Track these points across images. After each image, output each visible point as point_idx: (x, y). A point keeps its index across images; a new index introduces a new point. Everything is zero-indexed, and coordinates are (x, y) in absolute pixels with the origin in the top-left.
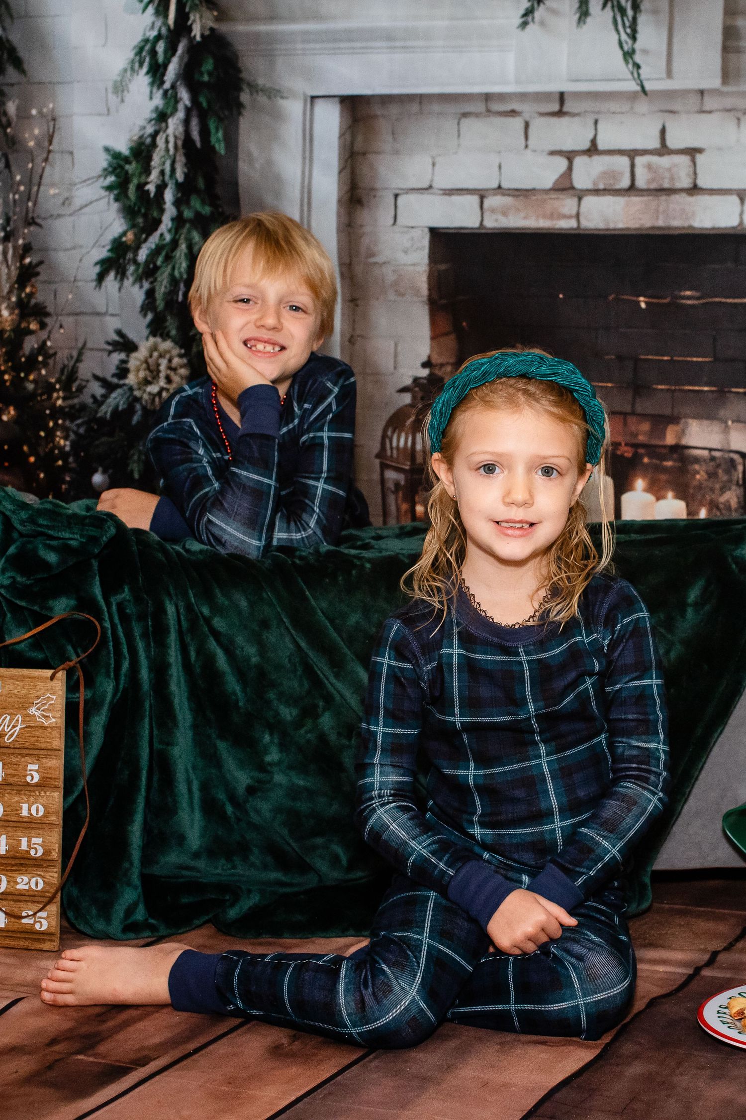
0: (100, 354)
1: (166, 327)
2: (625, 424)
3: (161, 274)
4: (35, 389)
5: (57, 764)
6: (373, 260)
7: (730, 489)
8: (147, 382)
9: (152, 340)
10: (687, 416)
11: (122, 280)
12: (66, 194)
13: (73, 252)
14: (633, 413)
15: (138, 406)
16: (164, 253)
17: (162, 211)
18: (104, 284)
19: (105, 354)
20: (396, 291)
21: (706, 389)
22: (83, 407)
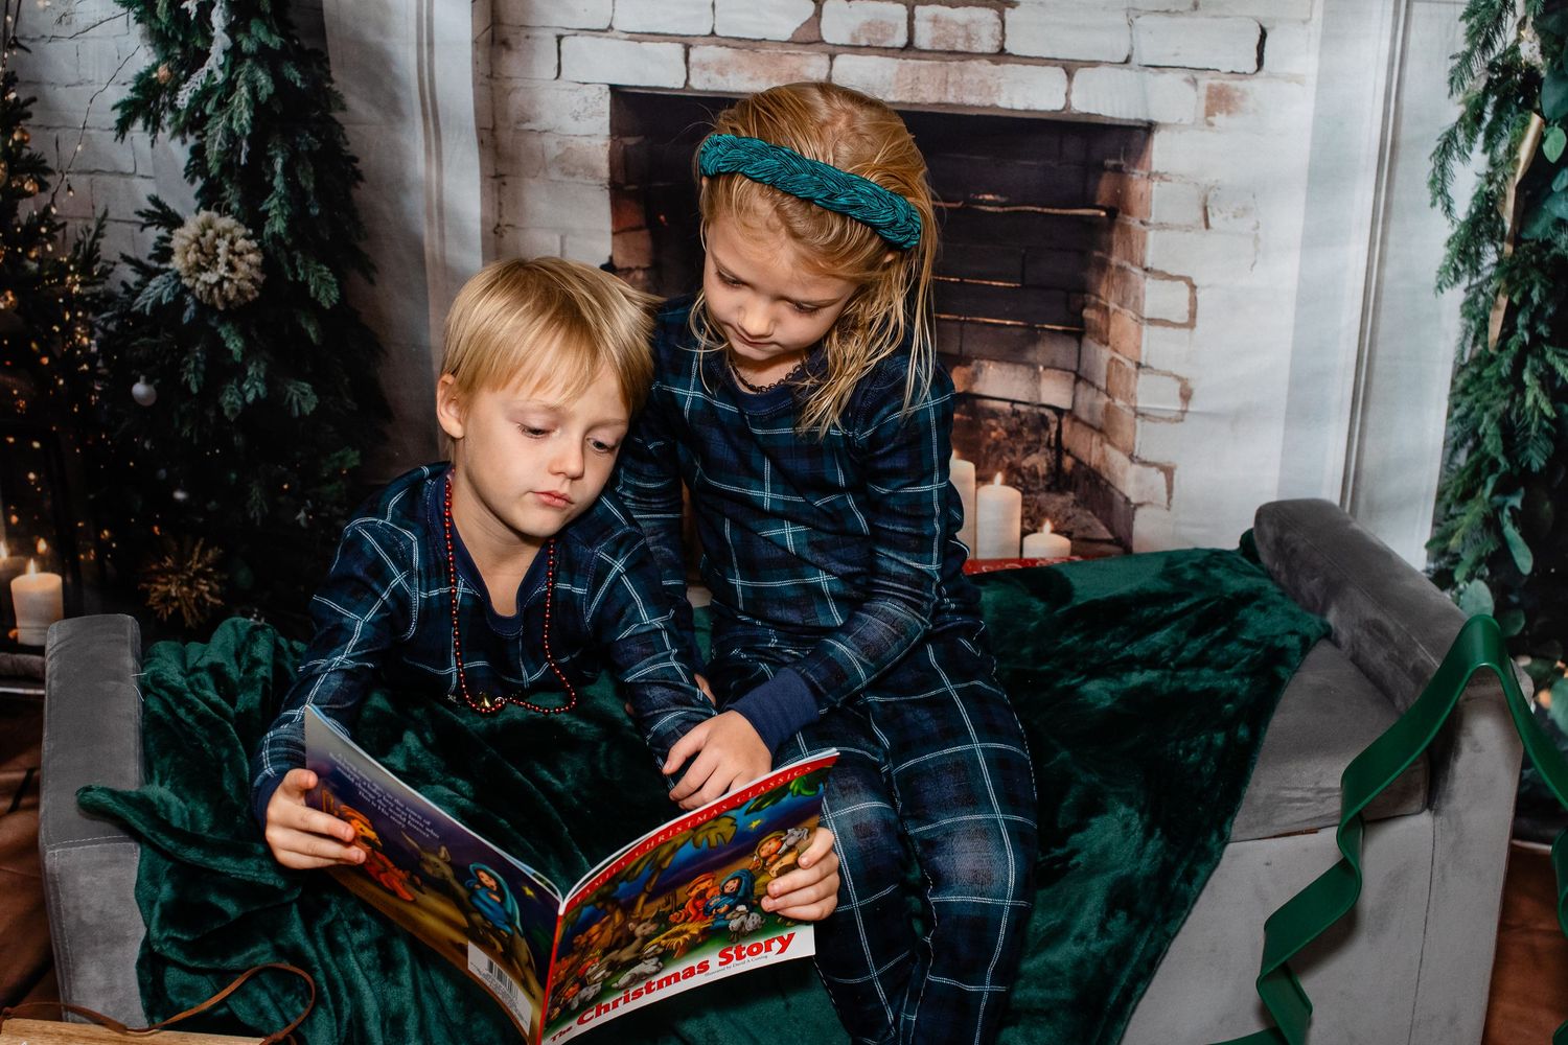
0: (129, 227)
1: (224, 199)
3: (212, 128)
4: (40, 270)
6: (527, 126)
7: (1037, 451)
8: (199, 268)
9: (204, 214)
10: (981, 357)
11: (155, 131)
12: (63, 9)
13: (80, 88)
15: (189, 299)
16: (215, 98)
17: (210, 40)
18: (128, 135)
19: (137, 228)
20: (562, 169)
21: (1008, 322)
22: (110, 297)
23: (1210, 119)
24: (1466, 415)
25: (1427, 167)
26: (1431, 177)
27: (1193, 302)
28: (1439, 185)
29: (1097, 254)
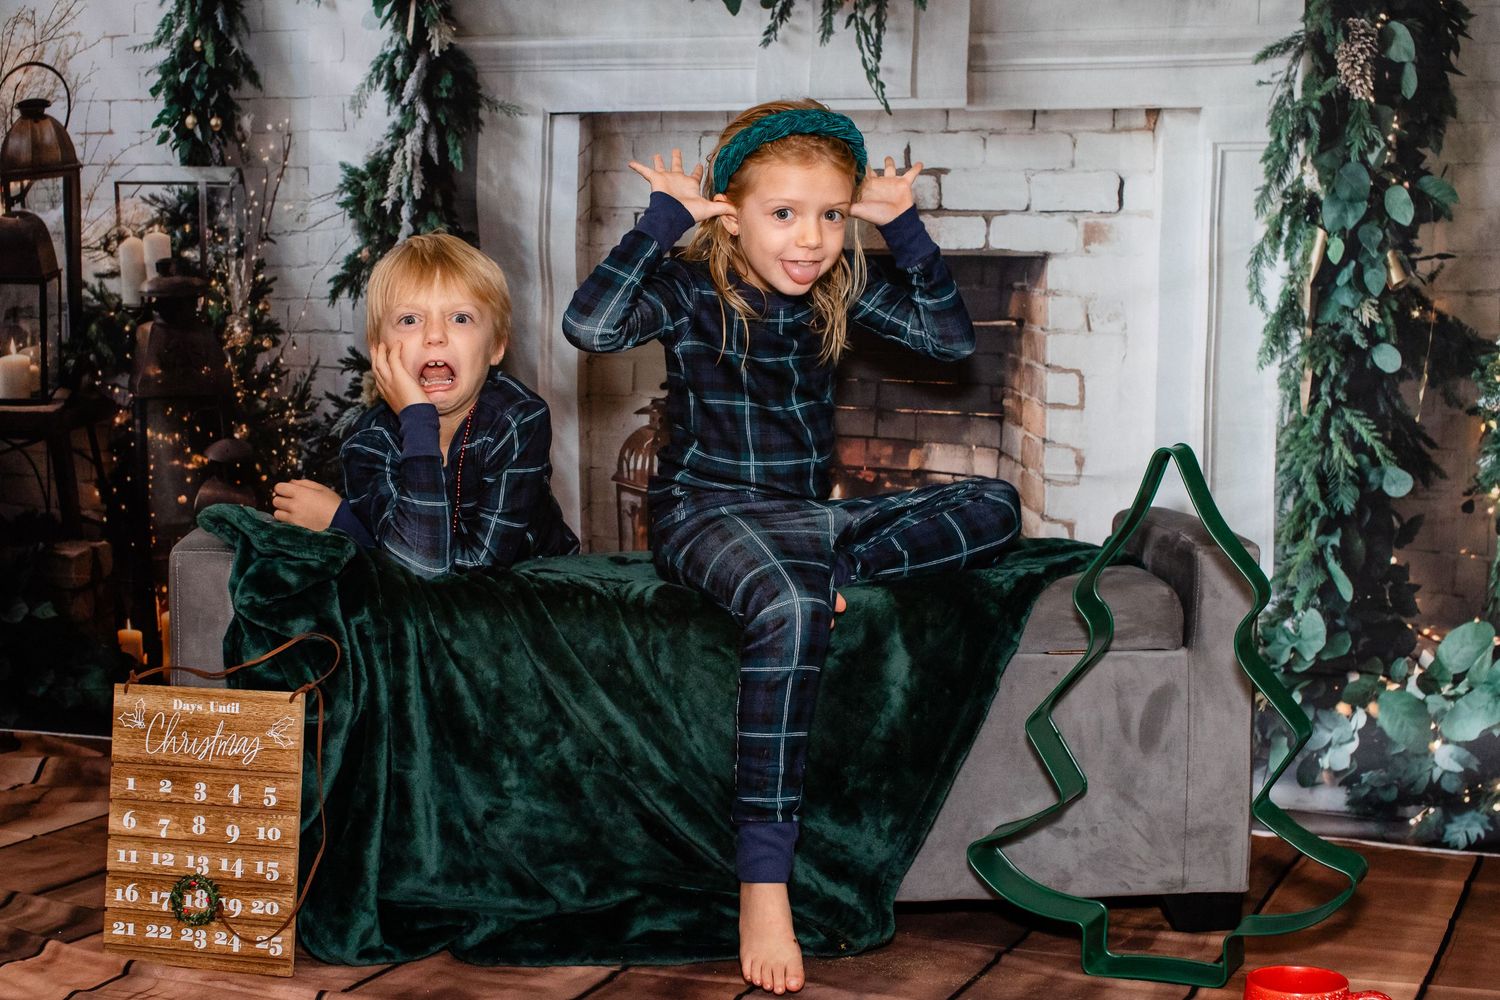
0: (333, 372)
2: (867, 448)
4: (268, 407)
5: (294, 787)
10: (930, 441)
11: (356, 297)
12: (300, 211)
13: (306, 268)
14: (875, 437)
17: (399, 228)
18: (337, 301)
19: (338, 373)
21: (950, 413)
22: (316, 426)
23: (1088, 247)
24: (1290, 468)
25: (1244, 274)
26: (1248, 282)
27: (1082, 388)
28: (1255, 287)
29: (1011, 355)
